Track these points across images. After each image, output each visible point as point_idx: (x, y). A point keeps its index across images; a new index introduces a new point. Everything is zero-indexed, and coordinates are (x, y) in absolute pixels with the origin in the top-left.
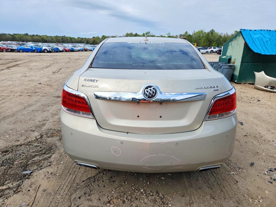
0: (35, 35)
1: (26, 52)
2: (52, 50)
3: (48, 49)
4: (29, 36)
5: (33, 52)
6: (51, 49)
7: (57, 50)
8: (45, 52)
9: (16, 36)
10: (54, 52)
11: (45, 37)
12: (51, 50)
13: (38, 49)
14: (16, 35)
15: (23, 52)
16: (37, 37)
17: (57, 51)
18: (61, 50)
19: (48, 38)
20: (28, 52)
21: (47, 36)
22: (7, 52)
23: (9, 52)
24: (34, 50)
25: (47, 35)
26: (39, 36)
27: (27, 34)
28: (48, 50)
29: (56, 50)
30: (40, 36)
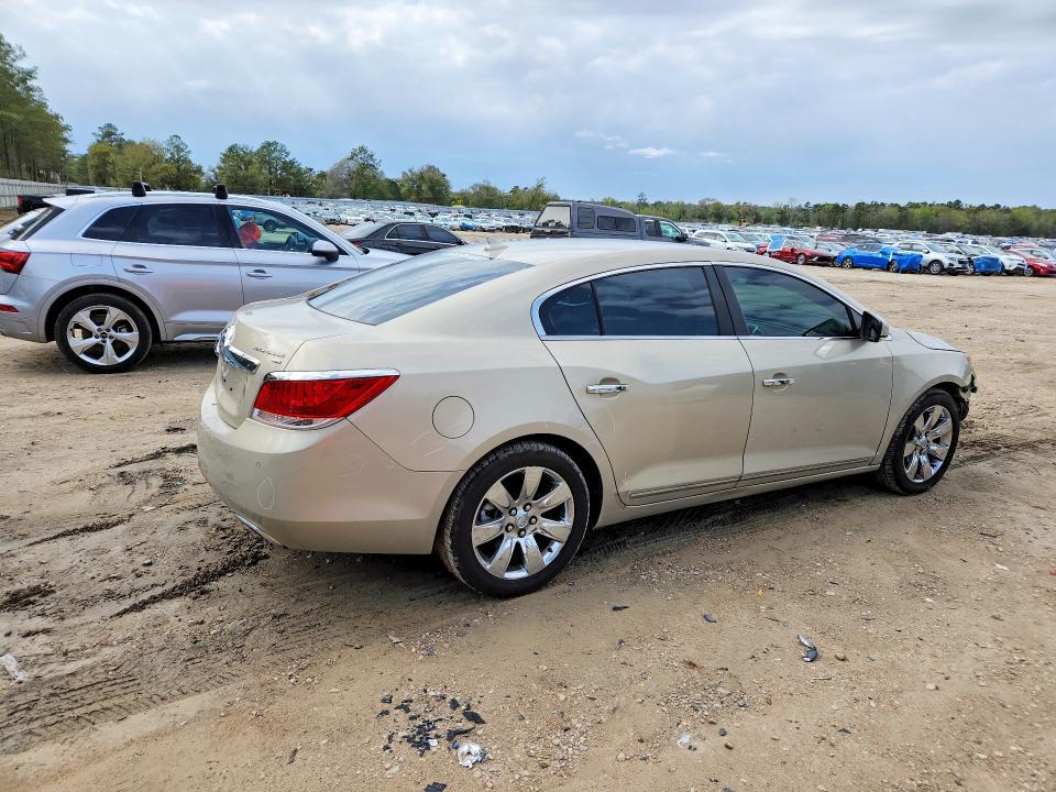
0: (986, 205)
1: (865, 268)
2: (960, 266)
3: (946, 263)
4: (963, 209)
5: (883, 270)
6: (960, 262)
7: (989, 267)
8: (930, 273)
9: (918, 211)
10: (973, 274)
11: (1029, 213)
12: (957, 265)
13: (904, 261)
14: (917, 206)
15: (853, 267)
16: (994, 216)
17: (991, 269)
18: (1012, 268)
19: (1038, 219)
20: (870, 268)
21: (1039, 209)
22: (806, 263)
23: (813, 264)
24: (890, 263)
25: (1038, 206)
26: (1001, 211)
27: (958, 202)
28: (946, 266)
29: (983, 266)
30: (1007, 210)
